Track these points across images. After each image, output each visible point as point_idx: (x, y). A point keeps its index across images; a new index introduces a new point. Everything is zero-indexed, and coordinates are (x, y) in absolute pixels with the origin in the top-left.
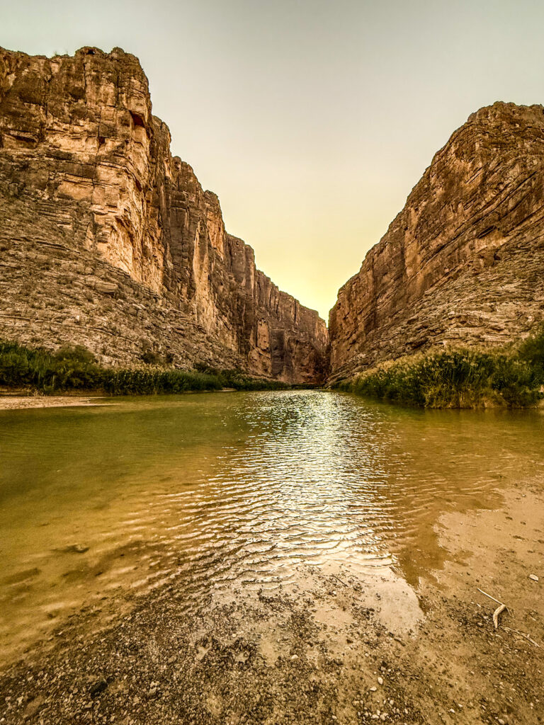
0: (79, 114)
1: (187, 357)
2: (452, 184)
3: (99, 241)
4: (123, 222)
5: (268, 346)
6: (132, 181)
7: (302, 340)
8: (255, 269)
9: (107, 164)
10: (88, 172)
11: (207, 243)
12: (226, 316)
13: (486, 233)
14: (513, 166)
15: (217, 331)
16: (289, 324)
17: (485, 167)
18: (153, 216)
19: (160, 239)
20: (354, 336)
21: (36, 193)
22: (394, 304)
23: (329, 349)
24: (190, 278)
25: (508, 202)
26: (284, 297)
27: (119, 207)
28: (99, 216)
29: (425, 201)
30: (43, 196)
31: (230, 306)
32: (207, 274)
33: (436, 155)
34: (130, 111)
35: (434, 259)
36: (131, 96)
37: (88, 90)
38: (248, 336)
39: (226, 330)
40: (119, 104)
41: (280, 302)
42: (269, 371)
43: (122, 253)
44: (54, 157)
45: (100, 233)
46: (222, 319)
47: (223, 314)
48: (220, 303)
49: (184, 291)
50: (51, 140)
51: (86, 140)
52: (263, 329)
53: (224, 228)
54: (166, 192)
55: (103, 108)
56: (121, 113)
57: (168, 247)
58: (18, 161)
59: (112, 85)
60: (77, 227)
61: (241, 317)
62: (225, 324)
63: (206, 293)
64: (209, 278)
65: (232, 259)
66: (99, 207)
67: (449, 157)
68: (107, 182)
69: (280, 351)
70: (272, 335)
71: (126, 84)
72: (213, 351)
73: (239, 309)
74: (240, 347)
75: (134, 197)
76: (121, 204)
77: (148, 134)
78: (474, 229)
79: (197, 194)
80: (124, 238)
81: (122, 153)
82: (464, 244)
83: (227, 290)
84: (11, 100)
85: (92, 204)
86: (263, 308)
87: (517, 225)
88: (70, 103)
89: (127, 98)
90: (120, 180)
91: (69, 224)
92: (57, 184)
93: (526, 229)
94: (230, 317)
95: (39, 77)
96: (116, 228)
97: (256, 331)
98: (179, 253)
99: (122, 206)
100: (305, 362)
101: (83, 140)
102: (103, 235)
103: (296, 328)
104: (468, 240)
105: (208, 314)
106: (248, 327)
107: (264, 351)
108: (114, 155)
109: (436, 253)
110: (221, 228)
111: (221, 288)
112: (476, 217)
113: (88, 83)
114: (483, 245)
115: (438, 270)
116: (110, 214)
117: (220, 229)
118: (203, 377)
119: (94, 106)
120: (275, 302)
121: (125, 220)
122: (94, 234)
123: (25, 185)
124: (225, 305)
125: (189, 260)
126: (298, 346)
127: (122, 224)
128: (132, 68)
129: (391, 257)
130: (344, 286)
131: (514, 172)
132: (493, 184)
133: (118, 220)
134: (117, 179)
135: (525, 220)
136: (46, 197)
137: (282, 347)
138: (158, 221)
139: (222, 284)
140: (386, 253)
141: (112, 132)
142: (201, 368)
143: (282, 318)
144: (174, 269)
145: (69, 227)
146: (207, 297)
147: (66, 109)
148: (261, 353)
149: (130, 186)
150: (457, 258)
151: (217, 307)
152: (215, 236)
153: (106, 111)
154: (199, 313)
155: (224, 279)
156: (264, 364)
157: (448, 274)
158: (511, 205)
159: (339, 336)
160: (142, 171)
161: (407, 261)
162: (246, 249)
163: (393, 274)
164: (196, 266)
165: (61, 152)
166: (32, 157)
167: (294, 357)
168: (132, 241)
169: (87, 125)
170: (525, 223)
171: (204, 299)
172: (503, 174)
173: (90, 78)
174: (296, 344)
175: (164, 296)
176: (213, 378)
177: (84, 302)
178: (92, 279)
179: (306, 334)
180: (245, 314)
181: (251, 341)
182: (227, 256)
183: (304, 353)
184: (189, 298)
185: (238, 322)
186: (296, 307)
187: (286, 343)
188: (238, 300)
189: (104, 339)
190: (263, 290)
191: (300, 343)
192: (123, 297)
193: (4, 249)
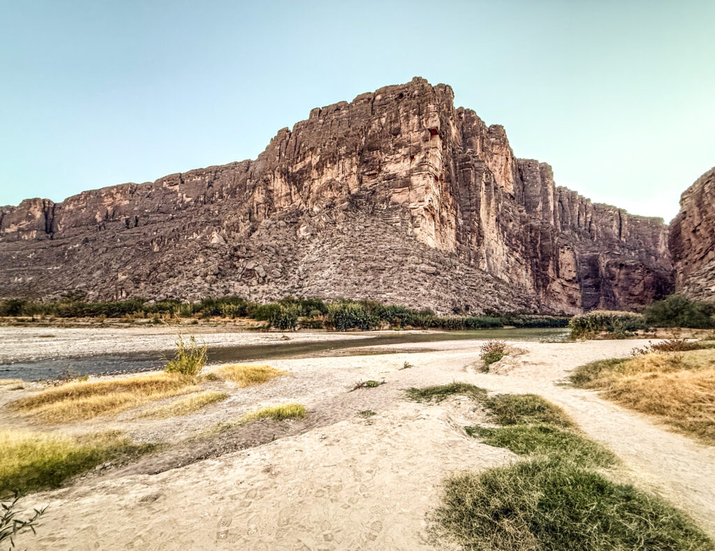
0: (398, 146)
1: (478, 305)
3: (415, 227)
4: (429, 209)
5: (574, 275)
6: (432, 178)
7: (629, 262)
8: (554, 188)
9: (417, 173)
10: (407, 184)
11: (493, 187)
12: (517, 252)
15: (508, 269)
16: (609, 243)
18: (446, 189)
19: (452, 205)
21: (381, 207)
24: (479, 228)
26: (600, 210)
27: (425, 200)
28: (414, 210)
31: (521, 240)
32: (495, 217)
34: (429, 129)
36: (429, 117)
37: (403, 127)
38: (545, 268)
39: (518, 265)
40: (421, 127)
41: (595, 218)
42: (578, 303)
43: (429, 230)
44: (387, 180)
46: (513, 256)
47: (514, 250)
48: (511, 241)
49: (474, 240)
50: (385, 169)
51: (404, 161)
52: (566, 257)
53: (512, 154)
55: (412, 135)
56: (423, 134)
57: (459, 207)
58: (370, 190)
59: (416, 117)
60: (403, 222)
61: (535, 249)
62: (517, 260)
63: (495, 235)
64: (497, 220)
65: (524, 185)
66: (413, 204)
68: (418, 186)
69: (594, 280)
70: (579, 262)
71: (425, 111)
73: (533, 241)
74: (536, 280)
75: (434, 187)
76: (426, 198)
79: (482, 134)
80: (429, 219)
81: (425, 162)
83: (517, 225)
84: (364, 154)
85: (409, 203)
86: (568, 231)
88: (393, 140)
89: (426, 121)
91: (399, 222)
92: (390, 197)
94: (522, 251)
95: (376, 132)
96: (424, 215)
97: (556, 261)
98: (468, 209)
100: (637, 290)
101: (402, 162)
102: (417, 222)
103: (621, 247)
105: (498, 253)
106: (545, 258)
107: (569, 281)
108: (421, 165)
110: (509, 156)
111: (510, 225)
113: (402, 122)
116: (420, 207)
117: (507, 159)
119: (406, 136)
120: (586, 218)
121: (429, 207)
122: (412, 223)
123: (375, 204)
124: (516, 241)
125: (477, 213)
126: (624, 271)
127: (428, 211)
130: (691, 188)
133: (425, 209)
134: (423, 181)
136: (385, 208)
137: (597, 276)
138: (450, 192)
139: (511, 221)
141: (418, 150)
142: (488, 312)
143: (598, 237)
144: (465, 224)
145: (399, 224)
146: (496, 239)
147: (391, 145)
148: (565, 283)
149: (432, 181)
151: (507, 245)
152: (503, 168)
153: (414, 136)
154: (488, 256)
155: (514, 215)
156: (570, 297)
159: (687, 256)
160: (438, 167)
162: (542, 168)
164: (483, 214)
165: (390, 175)
166: (376, 184)
167: (616, 285)
168: (434, 218)
169: (403, 151)
171: (493, 241)
173: (403, 118)
174: (620, 269)
175: (458, 249)
176: (497, 320)
177: (423, 283)
178: (423, 266)
179: (640, 252)
180: (541, 244)
181: (551, 272)
182: (517, 183)
183: (634, 279)
184: (479, 245)
185: (532, 254)
186: (620, 219)
187: (603, 269)
188: (531, 232)
189: (436, 302)
190: (567, 208)
191: (626, 266)
192: (439, 274)
193: (385, 258)
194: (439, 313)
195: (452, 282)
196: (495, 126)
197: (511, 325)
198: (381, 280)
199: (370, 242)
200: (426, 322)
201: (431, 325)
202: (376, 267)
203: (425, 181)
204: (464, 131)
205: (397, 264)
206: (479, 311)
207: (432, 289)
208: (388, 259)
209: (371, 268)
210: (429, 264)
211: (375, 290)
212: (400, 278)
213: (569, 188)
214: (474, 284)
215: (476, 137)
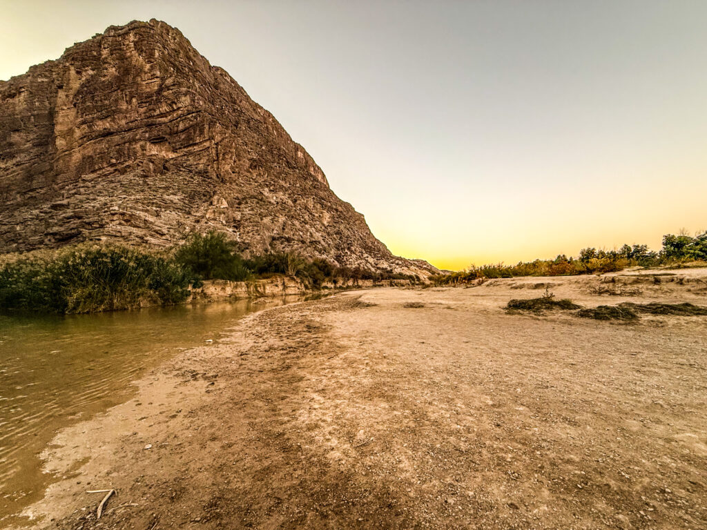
2: (127, 72)
13: (158, 141)
14: (185, 95)
17: (163, 79)
22: (29, 178)
25: (179, 123)
29: (92, 69)
33: (111, 28)
35: (98, 142)
67: (127, 42)
78: (146, 131)
82: (135, 141)
87: (184, 147)
104: (139, 139)
109: (102, 136)
112: (150, 120)
114: (154, 150)
115: (102, 156)
129: (29, 111)
131: (185, 100)
132: (168, 99)
135: (190, 145)
150: (126, 152)
157: (114, 165)
161: (57, 128)
163: (32, 136)
172: (177, 96)
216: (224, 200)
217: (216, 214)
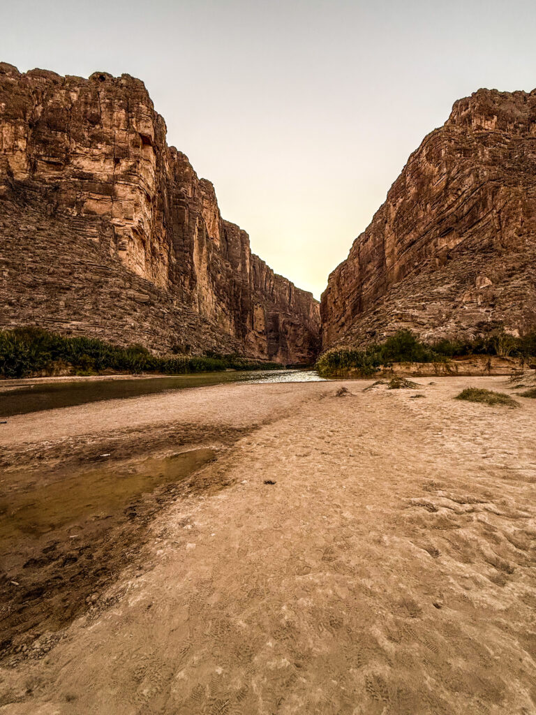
0: (97, 139)
1: (199, 346)
2: (422, 184)
3: (120, 250)
4: (138, 231)
5: (263, 329)
6: (143, 195)
7: (296, 322)
8: (250, 253)
9: (123, 182)
10: (108, 190)
11: (205, 235)
12: (224, 302)
13: (446, 233)
14: (469, 175)
15: (216, 317)
16: (284, 307)
17: (449, 173)
18: (159, 218)
19: (164, 239)
20: (343, 319)
21: (68, 211)
22: (376, 291)
23: (321, 330)
24: (192, 270)
25: (463, 207)
26: (279, 279)
27: (134, 219)
28: (118, 228)
29: (402, 198)
30: (72, 213)
31: (227, 292)
32: (206, 265)
33: (411, 156)
34: (140, 134)
35: (407, 253)
36: (140, 119)
37: (103, 116)
38: (244, 320)
39: (224, 315)
40: (130, 128)
41: (275, 285)
42: (265, 353)
43: (138, 257)
44: (79, 178)
45: (120, 243)
46: (220, 306)
47: (221, 300)
48: (218, 290)
49: (187, 283)
50: (75, 163)
51: (104, 162)
52: (258, 312)
53: (219, 214)
54: (168, 193)
55: (117, 131)
56: (132, 136)
57: (172, 244)
58: (50, 183)
59: (123, 111)
60: (102, 240)
61: (237, 302)
62: (223, 310)
63: (205, 282)
64: (208, 268)
65: (228, 245)
66: (118, 220)
67: (422, 159)
68: (124, 198)
69: (275, 333)
70: (267, 318)
71: (135, 109)
72: (217, 339)
73: (236, 295)
74: (238, 330)
75: (146, 208)
76: (135, 217)
77: (155, 152)
78: (437, 229)
79: (193, 183)
80: (138, 245)
81: (135, 172)
82: (430, 241)
83: (224, 278)
84: (40, 130)
85: (112, 218)
86: (259, 292)
87: (469, 228)
88: (88, 128)
89: (136, 122)
90: (133, 196)
91: (96, 237)
92: (83, 202)
93: (476, 232)
94: (227, 302)
95: (62, 106)
96: (132, 237)
97: (252, 316)
98: (182, 249)
99: (137, 217)
100: (300, 343)
101: (102, 162)
102: (123, 244)
103: (291, 311)
104: (433, 238)
105: (208, 301)
106: (245, 311)
107: (260, 333)
108: (129, 174)
109: (409, 246)
110: (217, 215)
111: (219, 276)
112: (440, 217)
113: (103, 109)
114: (443, 243)
115: (410, 262)
116: (127, 226)
117: (215, 216)
118: (212, 361)
119: (109, 130)
120: (270, 284)
121: (139, 230)
122: (115, 243)
123: (58, 204)
124: (223, 292)
125: (190, 254)
126: (293, 328)
127: (137, 233)
128: (140, 94)
129: (374, 246)
130: (334, 272)
131: (469, 181)
132: (454, 189)
133: (134, 230)
134: (132, 195)
135: (475, 224)
136: (75, 214)
137: (277, 329)
138: (163, 223)
139: (219, 273)
140: (370, 243)
141: (125, 154)
142: (209, 354)
143: (277, 301)
144: (178, 263)
145: (96, 240)
146: (207, 286)
147: (86, 134)
148: (257, 335)
149: (142, 199)
150: (424, 253)
151: (216, 295)
152: (212, 223)
153: (120, 134)
154: (199, 302)
155: (222, 267)
156: (260, 346)
157: (417, 266)
158: (466, 209)
159: (330, 319)
160: (150, 184)
161: (386, 252)
162: (242, 234)
163: (376, 263)
164: (195, 257)
165: (84, 173)
166: (61, 178)
167: (288, 338)
168: (144, 246)
169: (103, 148)
170: (475, 227)
171: (204, 288)
172: (461, 181)
173: (104, 105)
174: (291, 326)
175: (170, 288)
176: (219, 362)
177: (132, 312)
178: (131, 292)
179: (300, 315)
180: (241, 299)
181: (248, 324)
182: (223, 242)
183: (298, 335)
184: (191, 289)
185: (235, 307)
186: (290, 289)
187: (281, 326)
188: (234, 287)
189: (150, 338)
190: (258, 274)
191: (294, 325)
192: (153, 305)
193: (70, 274)
194: (154, 351)
195: (170, 317)
196: (205, 181)
197: (232, 368)
198: (62, 303)
199: (44, 248)
200: (137, 362)
201: (145, 367)
202: (54, 283)
203: (134, 196)
204: (177, 173)
205: (91, 285)
206: (198, 352)
207: (145, 321)
208: (76, 275)
209: (45, 283)
210: (139, 291)
211: (49, 316)
212: (95, 303)
213: (260, 257)
214: (193, 322)
215: (188, 184)
216: (487, 279)
217: (474, 297)
